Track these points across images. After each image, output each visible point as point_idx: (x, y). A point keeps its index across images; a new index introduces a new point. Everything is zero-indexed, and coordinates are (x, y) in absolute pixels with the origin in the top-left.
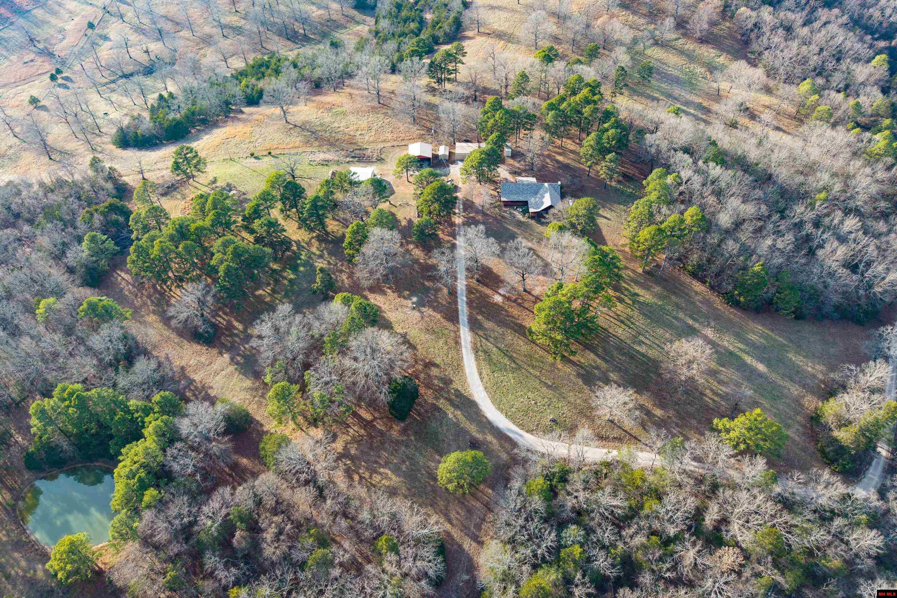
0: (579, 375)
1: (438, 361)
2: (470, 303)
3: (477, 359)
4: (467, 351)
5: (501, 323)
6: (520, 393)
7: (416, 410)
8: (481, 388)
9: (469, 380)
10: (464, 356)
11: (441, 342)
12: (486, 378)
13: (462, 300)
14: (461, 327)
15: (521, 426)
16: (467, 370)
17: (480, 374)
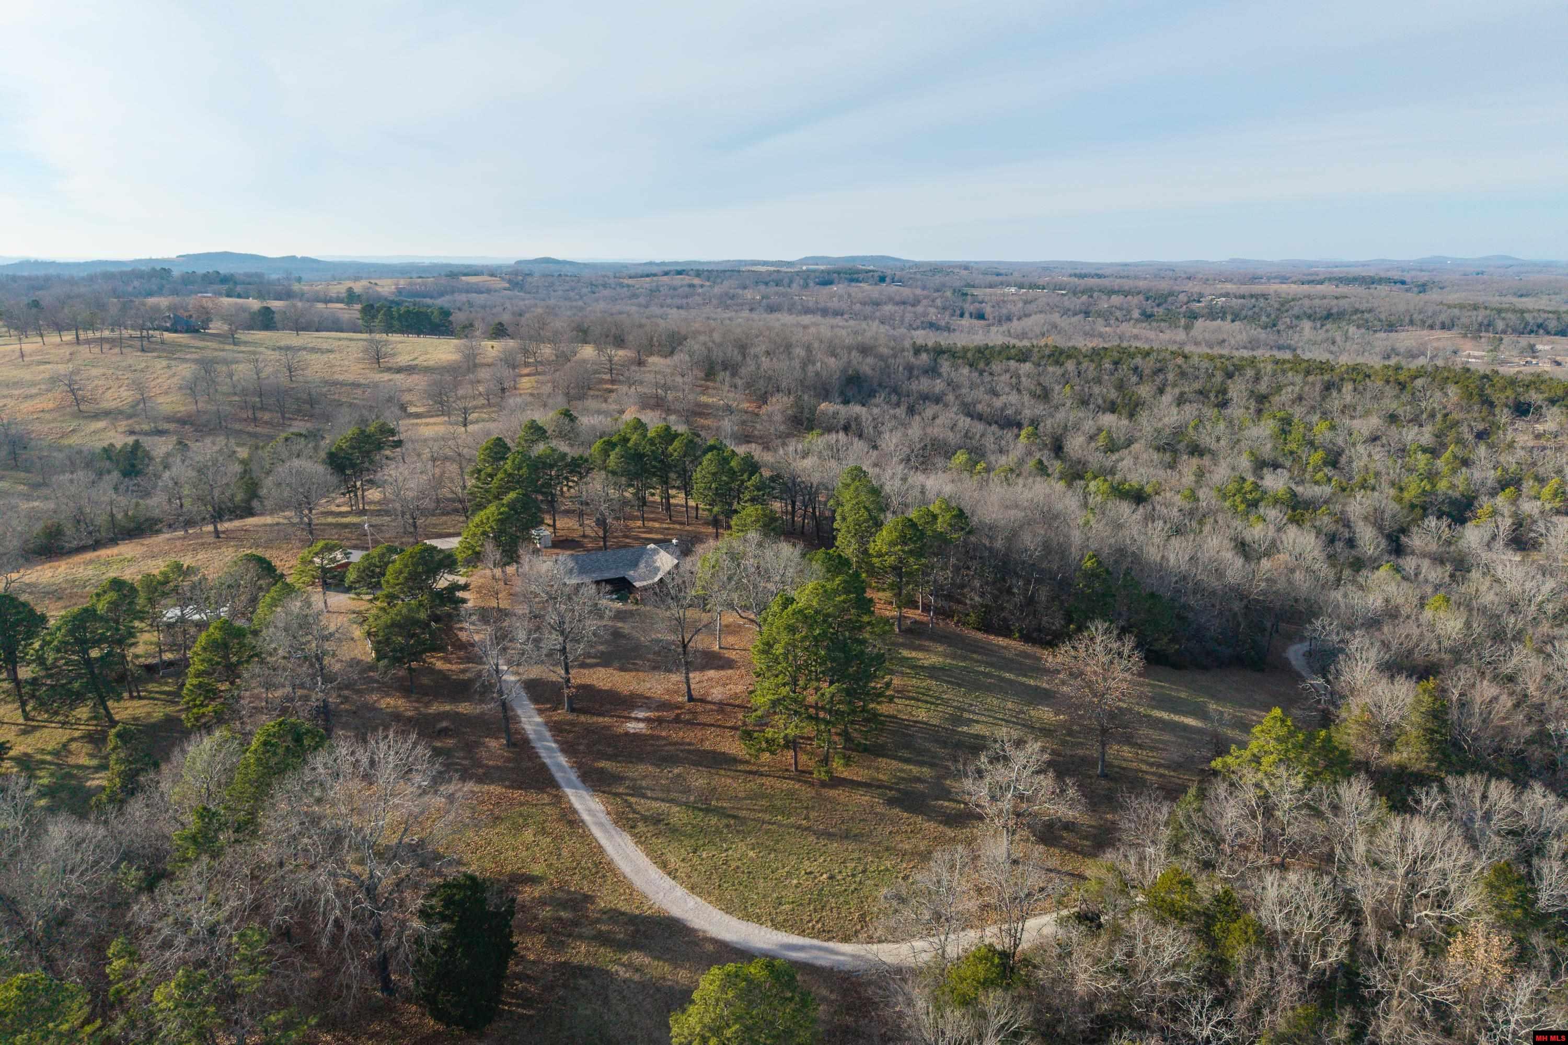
0: (891, 802)
1: (537, 869)
2: (568, 749)
3: (640, 839)
4: (606, 831)
5: (666, 760)
6: (783, 872)
7: (517, 995)
8: (680, 891)
9: (639, 882)
10: (604, 842)
11: (528, 835)
12: (683, 869)
13: (549, 749)
14: (569, 791)
15: (826, 934)
16: (625, 867)
17: (664, 865)
